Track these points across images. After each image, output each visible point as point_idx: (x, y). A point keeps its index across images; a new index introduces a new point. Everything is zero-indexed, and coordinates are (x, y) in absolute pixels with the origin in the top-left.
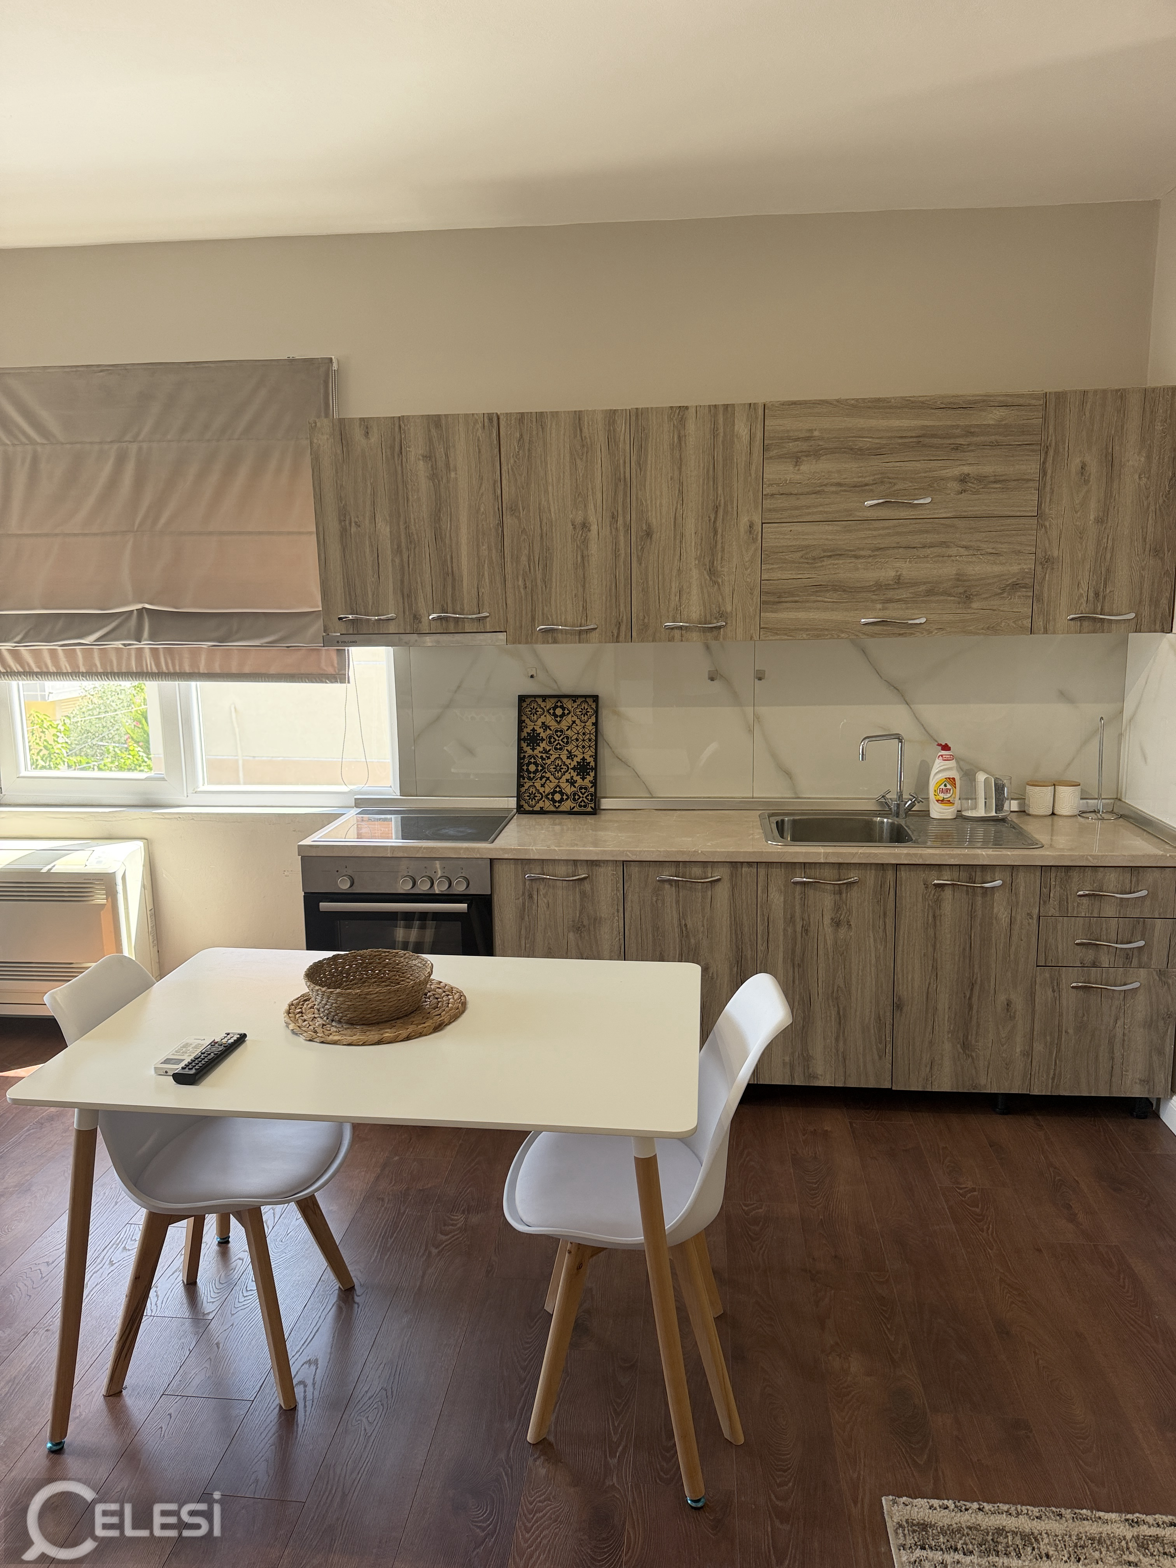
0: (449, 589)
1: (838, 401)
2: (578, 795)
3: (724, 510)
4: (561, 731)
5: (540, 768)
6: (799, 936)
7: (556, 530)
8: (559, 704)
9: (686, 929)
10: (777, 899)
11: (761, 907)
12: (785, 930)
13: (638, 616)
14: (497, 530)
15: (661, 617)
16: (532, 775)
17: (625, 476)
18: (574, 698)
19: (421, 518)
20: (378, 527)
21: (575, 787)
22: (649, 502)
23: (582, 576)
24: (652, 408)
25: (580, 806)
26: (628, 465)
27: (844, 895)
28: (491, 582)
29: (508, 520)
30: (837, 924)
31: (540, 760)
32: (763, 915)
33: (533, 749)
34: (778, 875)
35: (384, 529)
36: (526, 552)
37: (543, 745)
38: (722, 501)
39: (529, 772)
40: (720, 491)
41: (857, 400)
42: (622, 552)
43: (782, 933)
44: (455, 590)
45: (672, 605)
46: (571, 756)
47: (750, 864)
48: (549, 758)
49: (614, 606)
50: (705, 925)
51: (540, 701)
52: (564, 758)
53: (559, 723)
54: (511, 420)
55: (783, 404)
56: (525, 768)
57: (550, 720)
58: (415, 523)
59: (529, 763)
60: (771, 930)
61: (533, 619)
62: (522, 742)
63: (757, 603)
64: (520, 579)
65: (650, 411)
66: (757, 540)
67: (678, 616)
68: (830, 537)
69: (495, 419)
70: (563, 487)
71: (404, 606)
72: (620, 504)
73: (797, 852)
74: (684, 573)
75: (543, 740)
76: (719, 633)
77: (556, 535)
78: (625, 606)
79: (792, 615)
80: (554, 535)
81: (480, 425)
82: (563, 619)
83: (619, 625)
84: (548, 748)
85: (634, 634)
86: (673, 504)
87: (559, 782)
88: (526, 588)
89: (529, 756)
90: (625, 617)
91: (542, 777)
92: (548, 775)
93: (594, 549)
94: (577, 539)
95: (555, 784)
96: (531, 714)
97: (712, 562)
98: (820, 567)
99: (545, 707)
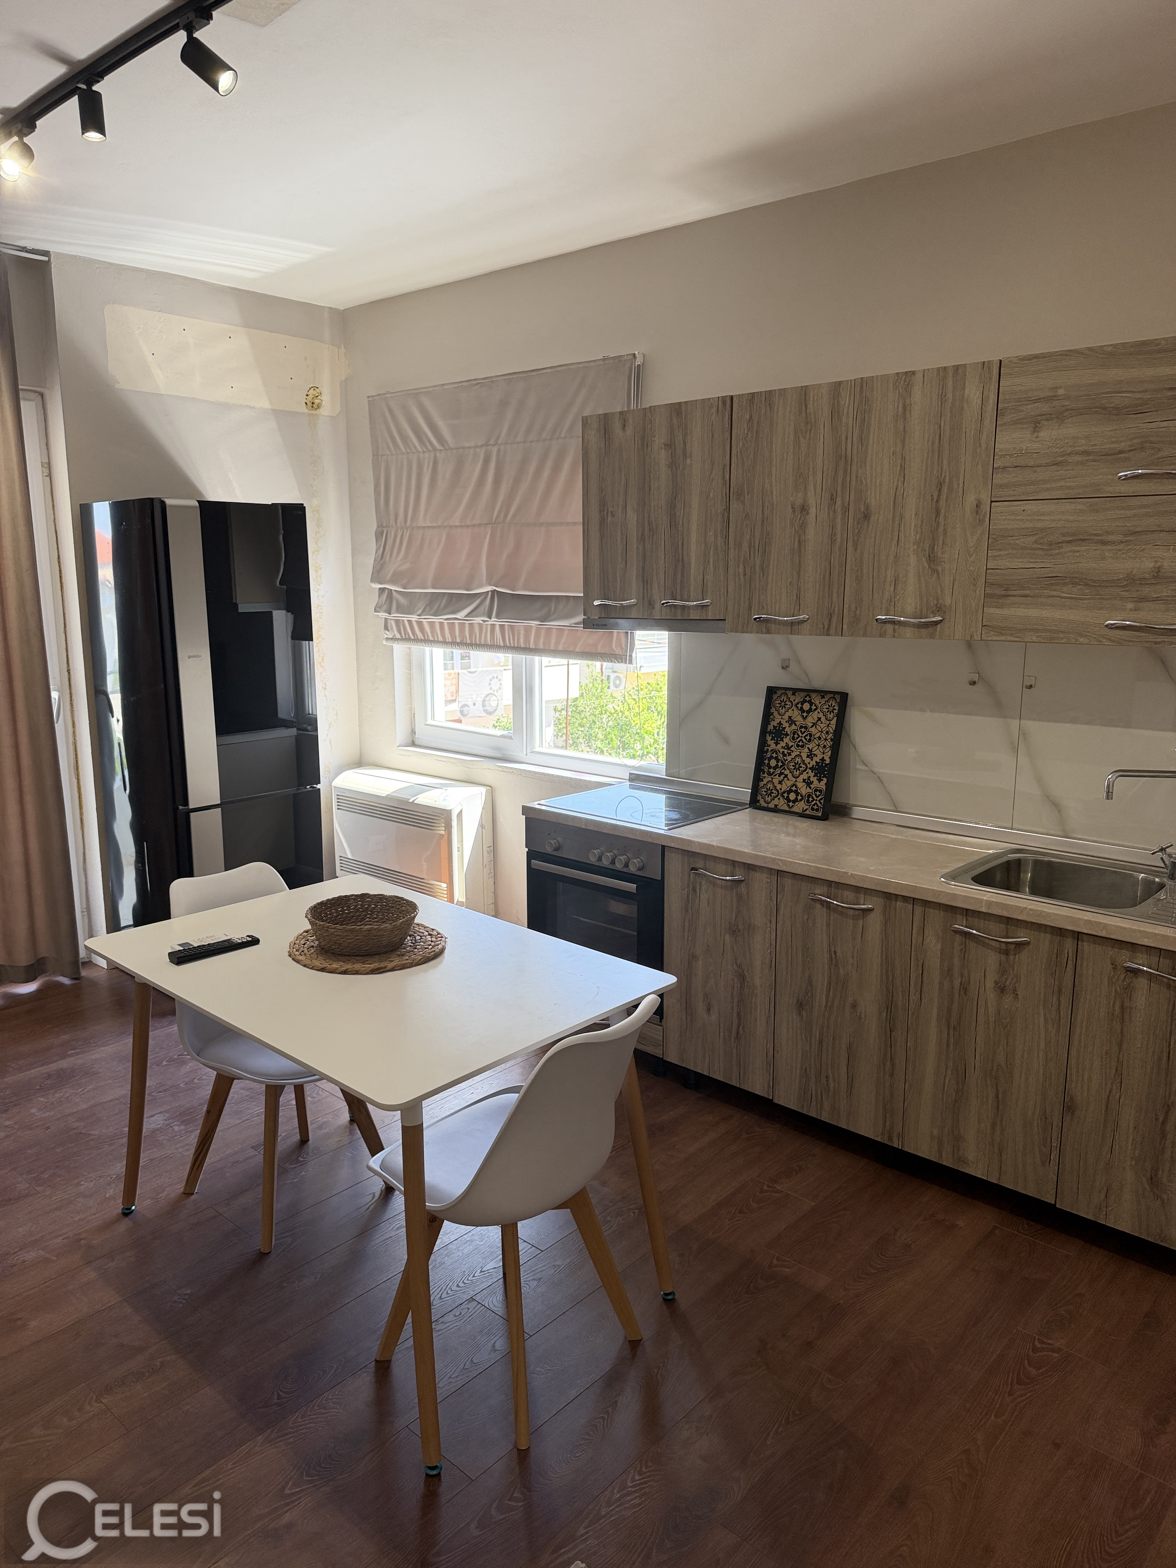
0: (679, 577)
1: (1091, 349)
2: (813, 798)
3: (949, 487)
5: (780, 764)
6: (956, 993)
7: (776, 513)
8: (808, 699)
9: (836, 957)
10: (933, 944)
11: (915, 950)
12: (941, 982)
13: (849, 608)
14: (723, 515)
15: (873, 609)
16: (772, 770)
17: (846, 453)
18: (823, 693)
19: (660, 506)
20: (628, 516)
21: (810, 788)
22: (868, 481)
23: (798, 563)
24: (877, 376)
25: (812, 809)
26: (849, 441)
27: (1012, 957)
28: (715, 568)
29: (734, 505)
30: (1001, 990)
32: (917, 959)
34: (936, 916)
35: (632, 517)
36: (748, 537)
39: (770, 767)
40: (945, 466)
42: (839, 536)
43: (937, 987)
44: (683, 577)
45: (886, 595)
46: (811, 755)
47: (905, 899)
48: (790, 754)
49: (827, 595)
50: (855, 957)
51: (790, 693)
52: (804, 756)
53: (805, 718)
54: (743, 402)
55: (1026, 358)
56: (766, 762)
58: (654, 510)
59: (771, 757)
60: (925, 979)
61: (750, 607)
62: (768, 735)
64: (741, 566)
65: (875, 379)
66: (984, 521)
67: (892, 608)
68: (1071, 518)
70: (786, 468)
71: (643, 592)
72: (840, 482)
73: (955, 894)
74: (901, 559)
75: (787, 735)
77: (776, 520)
78: (838, 596)
79: (1021, 612)
80: (774, 518)
82: (777, 608)
83: (830, 616)
84: (790, 744)
85: (845, 627)
86: (893, 483)
87: (796, 781)
88: (745, 575)
89: (771, 750)
90: (836, 609)
91: (781, 774)
92: (787, 772)
93: (811, 532)
94: (796, 523)
95: (792, 782)
96: (780, 707)
97: (932, 548)
98: (1057, 554)
99: (794, 700)
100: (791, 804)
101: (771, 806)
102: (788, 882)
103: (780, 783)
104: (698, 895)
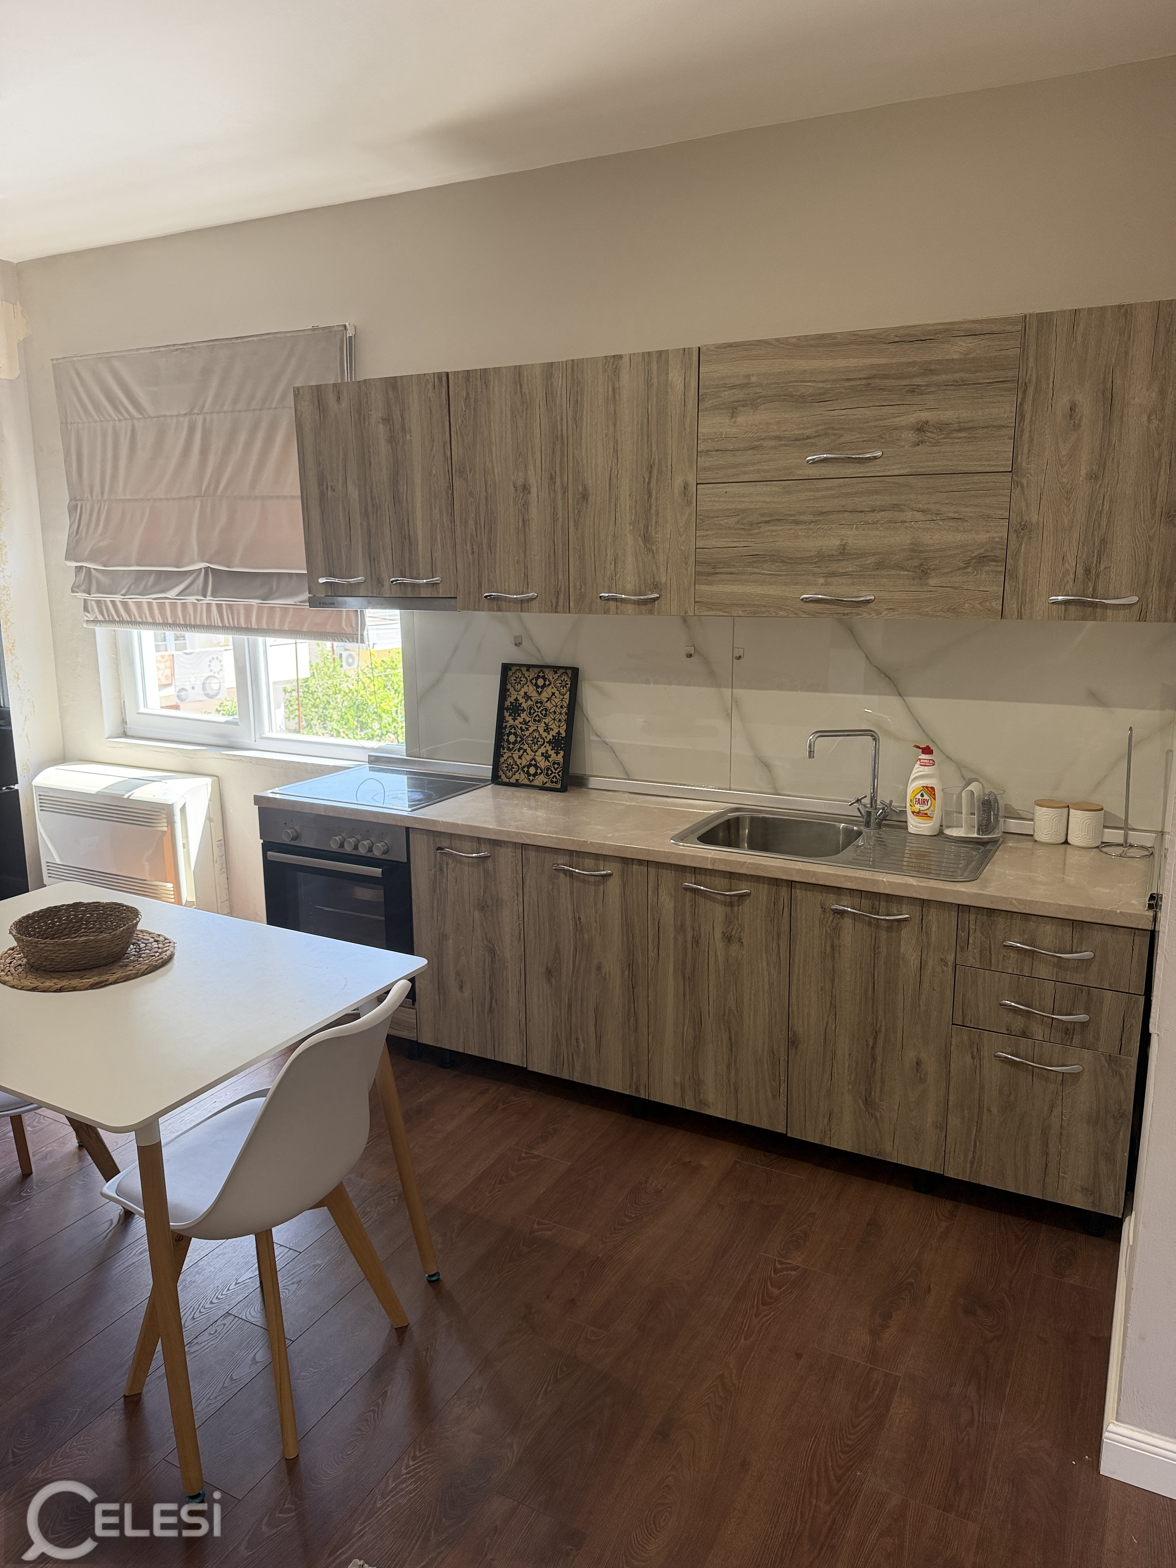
0: (407, 554)
1: (778, 340)
2: (551, 771)
3: (658, 469)
4: (541, 703)
5: (519, 739)
6: (689, 946)
7: (499, 492)
8: (541, 674)
9: (580, 923)
10: (667, 903)
11: (652, 909)
12: (675, 938)
13: (575, 586)
14: (447, 493)
15: (597, 587)
16: (511, 746)
17: (562, 435)
18: (555, 669)
19: (382, 482)
20: (349, 490)
21: (549, 761)
22: (585, 461)
23: (523, 541)
24: (587, 359)
25: (552, 782)
26: (564, 422)
27: (736, 908)
28: (443, 546)
29: (457, 483)
30: (728, 939)
31: (520, 731)
32: (654, 918)
33: (514, 719)
34: (668, 877)
35: (354, 493)
36: (473, 515)
37: (523, 715)
38: (657, 460)
39: (509, 743)
40: (654, 449)
41: (798, 338)
42: (560, 515)
43: (673, 941)
44: (411, 553)
45: (608, 573)
46: (547, 729)
47: (640, 862)
48: (527, 729)
49: (553, 574)
50: (598, 922)
51: (524, 670)
52: (541, 730)
53: (540, 694)
54: (458, 379)
55: (719, 347)
56: (506, 738)
57: (531, 690)
58: (377, 486)
59: (510, 733)
60: (661, 936)
61: (480, 585)
62: (505, 711)
63: (691, 573)
64: (469, 544)
65: (585, 361)
66: (692, 503)
67: (614, 586)
68: (767, 499)
69: (444, 378)
70: (506, 447)
71: (371, 570)
72: (558, 463)
73: (684, 854)
74: (619, 539)
75: (524, 710)
76: (654, 606)
77: (500, 498)
78: (563, 574)
79: (728, 588)
80: (498, 497)
81: (430, 386)
82: (506, 586)
83: (557, 594)
84: (528, 719)
85: (572, 604)
86: (608, 465)
87: (535, 755)
88: (473, 553)
89: (510, 726)
90: (563, 587)
91: (520, 749)
92: (526, 747)
93: (534, 512)
94: (519, 502)
95: (532, 757)
96: (515, 683)
97: (646, 527)
98: (757, 534)
99: (529, 676)
100: (531, 778)
101: (513, 780)
102: (532, 854)
103: (520, 757)
104: (445, 874)
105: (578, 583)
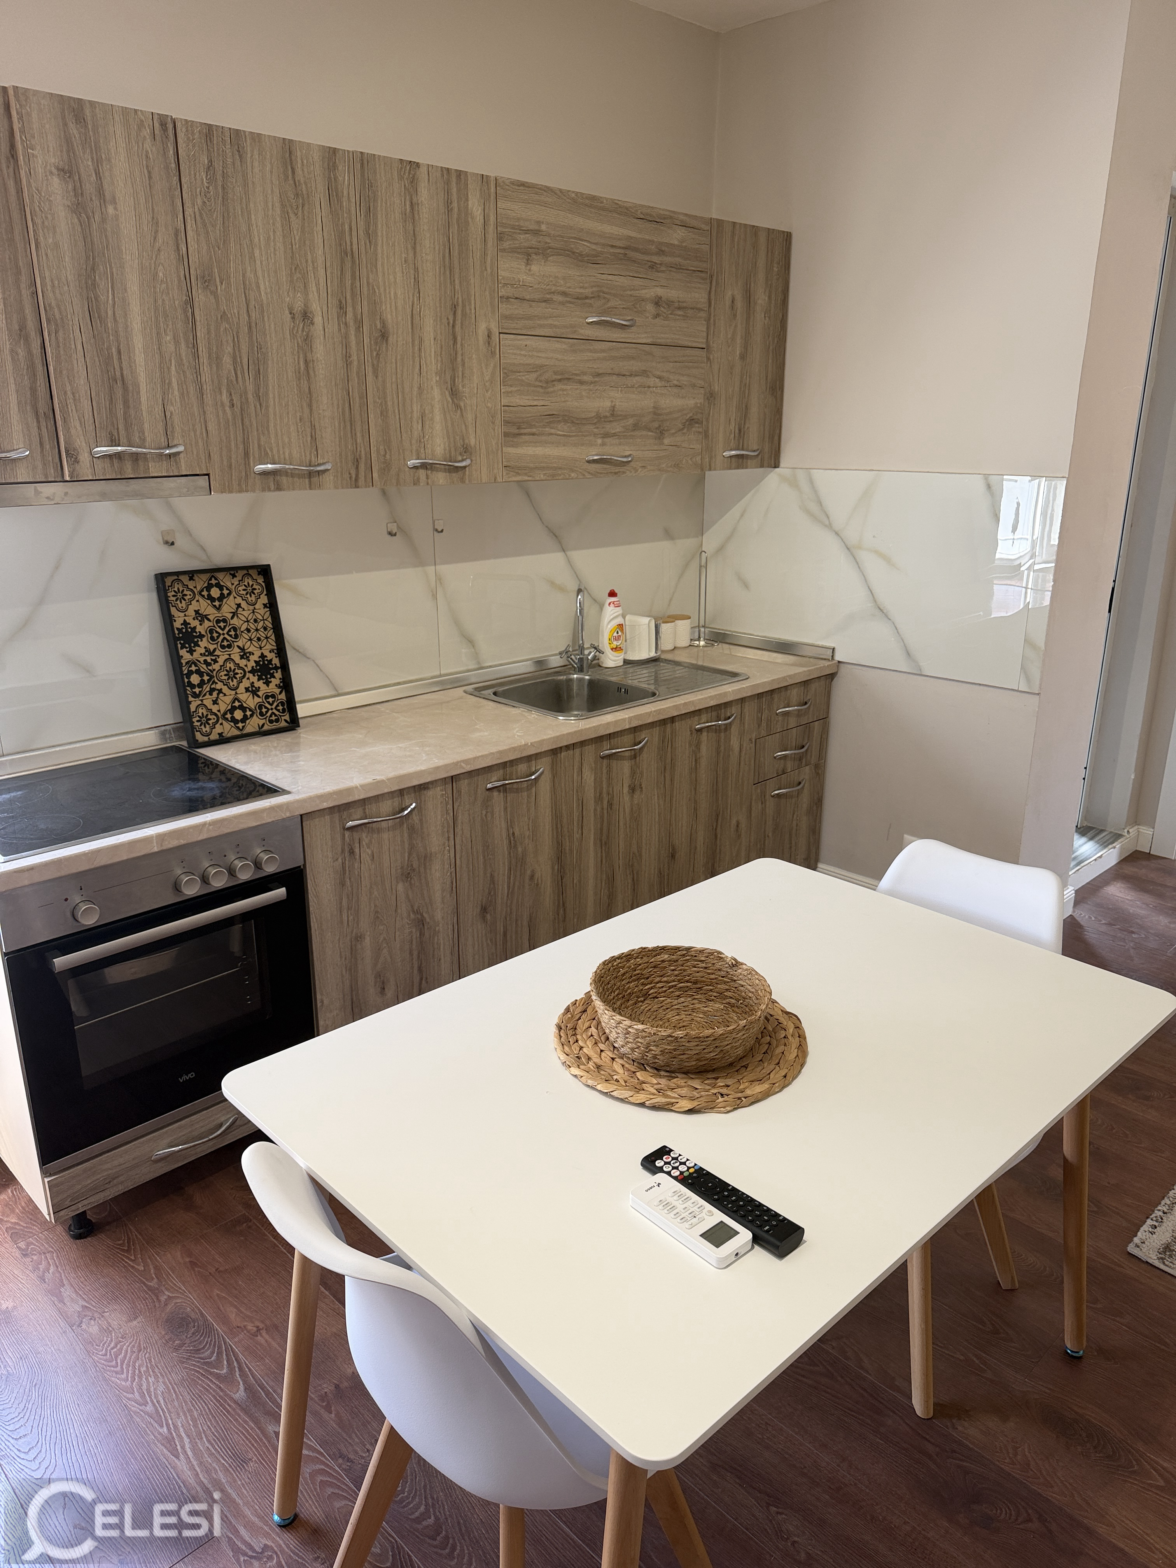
0: (120, 406)
1: (561, 191)
4: (224, 621)
5: (206, 678)
7: (269, 318)
8: (213, 582)
10: (589, 777)
12: (595, 810)
13: (378, 451)
14: (184, 312)
17: (352, 249)
18: (232, 571)
21: (258, 696)
22: (382, 290)
24: (379, 156)
25: (271, 722)
26: (355, 233)
27: (638, 759)
28: (182, 395)
29: (201, 297)
30: (633, 790)
31: (204, 666)
32: (578, 799)
33: (191, 652)
34: (589, 752)
36: (230, 349)
37: (204, 643)
38: (460, 300)
39: (193, 686)
40: (457, 287)
41: (577, 194)
42: (355, 358)
43: (593, 814)
44: (128, 407)
46: (245, 655)
47: (569, 747)
48: (215, 661)
49: (349, 436)
51: (185, 579)
52: (236, 658)
53: (218, 609)
54: (193, 133)
55: (513, 183)
56: (186, 680)
57: (204, 607)
59: (190, 673)
60: (584, 814)
61: (246, 454)
62: (175, 643)
63: (498, 434)
64: (224, 392)
65: (376, 160)
66: (496, 354)
67: (422, 450)
69: (170, 126)
70: (275, 254)
72: (348, 289)
74: (425, 391)
75: (201, 636)
78: (362, 436)
79: (530, 450)
80: (267, 325)
81: (147, 131)
83: (356, 462)
84: (212, 647)
85: (375, 475)
86: (409, 298)
87: (236, 693)
88: (233, 405)
89: (187, 663)
90: (363, 453)
91: (211, 691)
92: (219, 686)
93: (320, 350)
94: (298, 335)
95: (232, 697)
96: (176, 600)
97: (453, 379)
98: (552, 392)
99: (195, 587)
100: (240, 725)
101: (214, 736)
102: (464, 784)
103: (215, 702)
104: (358, 856)
105: (382, 447)
